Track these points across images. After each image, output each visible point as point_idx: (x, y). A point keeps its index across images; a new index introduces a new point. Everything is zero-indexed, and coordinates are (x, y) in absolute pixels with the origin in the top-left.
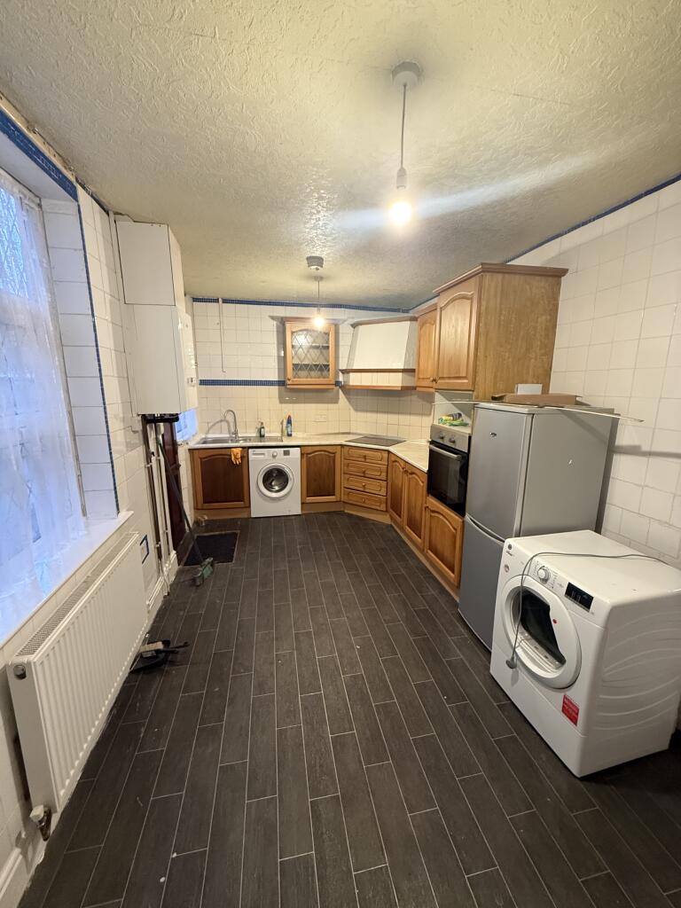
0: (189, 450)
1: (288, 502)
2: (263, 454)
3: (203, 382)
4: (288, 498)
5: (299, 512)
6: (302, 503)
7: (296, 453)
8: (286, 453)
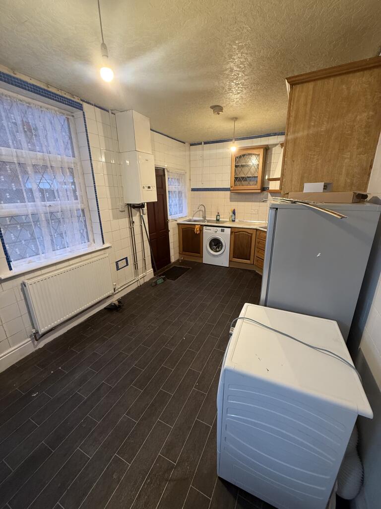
0: (178, 224)
1: (222, 259)
2: (210, 230)
3: (193, 190)
4: (222, 256)
5: (228, 266)
6: (230, 261)
7: (228, 231)
8: (223, 231)
